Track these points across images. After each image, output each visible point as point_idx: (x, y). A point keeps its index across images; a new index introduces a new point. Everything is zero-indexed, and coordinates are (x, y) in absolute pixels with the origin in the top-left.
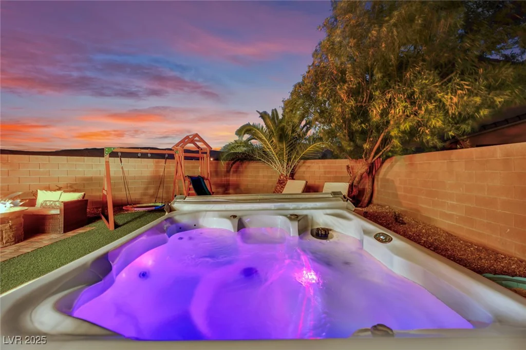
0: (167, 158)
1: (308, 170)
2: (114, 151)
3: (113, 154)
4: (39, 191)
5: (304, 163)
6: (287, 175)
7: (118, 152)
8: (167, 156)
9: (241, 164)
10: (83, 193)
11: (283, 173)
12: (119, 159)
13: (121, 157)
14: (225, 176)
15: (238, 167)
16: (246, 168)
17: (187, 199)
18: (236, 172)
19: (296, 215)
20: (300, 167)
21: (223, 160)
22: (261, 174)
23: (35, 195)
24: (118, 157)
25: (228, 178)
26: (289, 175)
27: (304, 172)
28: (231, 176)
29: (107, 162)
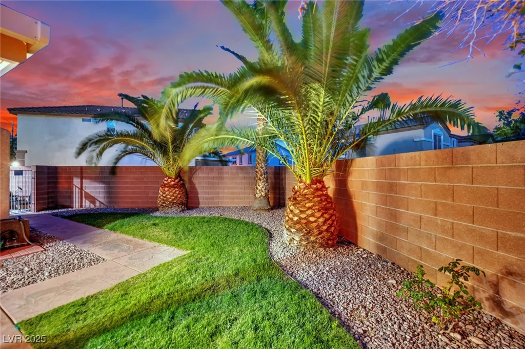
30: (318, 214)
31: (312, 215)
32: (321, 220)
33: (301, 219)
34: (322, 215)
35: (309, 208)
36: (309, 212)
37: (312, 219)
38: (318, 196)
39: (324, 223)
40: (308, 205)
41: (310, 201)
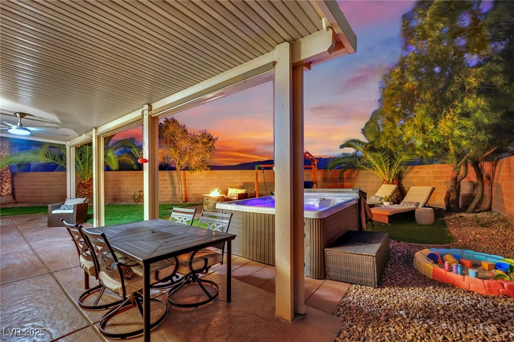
1: (416, 175)
2: (260, 166)
4: (229, 188)
5: (411, 168)
6: (389, 181)
9: (354, 171)
10: (246, 190)
11: (386, 179)
12: (262, 171)
15: (350, 174)
19: (323, 199)
20: (407, 173)
21: (331, 169)
22: (370, 180)
23: (227, 190)
24: (261, 169)
25: (342, 183)
26: (391, 180)
27: (412, 177)
29: (257, 173)
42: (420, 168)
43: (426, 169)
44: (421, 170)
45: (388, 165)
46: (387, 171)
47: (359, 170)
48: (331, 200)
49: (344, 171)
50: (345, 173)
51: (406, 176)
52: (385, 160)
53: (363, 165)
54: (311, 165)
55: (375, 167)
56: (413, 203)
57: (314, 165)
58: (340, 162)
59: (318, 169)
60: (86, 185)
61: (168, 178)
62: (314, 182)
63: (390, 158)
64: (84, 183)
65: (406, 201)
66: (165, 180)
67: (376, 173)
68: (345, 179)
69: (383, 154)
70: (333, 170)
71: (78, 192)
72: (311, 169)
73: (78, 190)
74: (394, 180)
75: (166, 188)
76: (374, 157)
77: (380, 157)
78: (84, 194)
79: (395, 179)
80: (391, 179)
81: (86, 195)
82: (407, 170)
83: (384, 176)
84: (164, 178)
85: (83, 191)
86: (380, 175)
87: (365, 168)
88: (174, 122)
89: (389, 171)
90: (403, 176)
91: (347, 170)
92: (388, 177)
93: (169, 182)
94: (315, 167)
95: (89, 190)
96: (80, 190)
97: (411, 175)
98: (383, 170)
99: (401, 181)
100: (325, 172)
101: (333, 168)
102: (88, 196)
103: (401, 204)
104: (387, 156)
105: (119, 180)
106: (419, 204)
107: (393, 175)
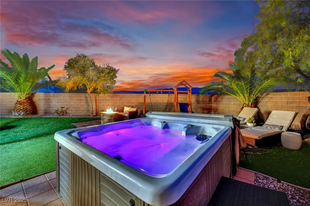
0: (170, 93)
1: (271, 100)
2: (147, 91)
3: (147, 93)
4: (125, 107)
5: (267, 95)
6: (248, 104)
7: (149, 92)
8: (169, 92)
10: (136, 109)
11: (246, 102)
12: (149, 94)
13: (150, 93)
14: (209, 104)
15: (217, 98)
16: (222, 98)
17: (153, 113)
18: (215, 101)
19: (191, 125)
20: (263, 98)
21: (202, 94)
22: (232, 103)
23: (124, 108)
24: (149, 93)
25: (211, 105)
27: (267, 101)
28: (213, 104)
29: (145, 96)
30: (29, 107)
31: (28, 107)
32: (30, 108)
33: (24, 108)
34: (30, 107)
35: (26, 105)
36: (27, 106)
37: (28, 108)
38: (28, 102)
39: (31, 108)
40: (26, 104)
41: (26, 103)
42: (274, 95)
43: (280, 95)
44: (276, 96)
45: (248, 92)
46: (247, 97)
47: (224, 95)
48: (200, 127)
49: (213, 96)
50: (213, 97)
51: (262, 100)
52: (246, 87)
53: (228, 91)
54: (187, 90)
55: (237, 93)
56: (276, 126)
57: (189, 90)
58: (209, 89)
59: (192, 94)
60: (22, 102)
61: (83, 98)
62: (189, 104)
63: (250, 86)
64: (20, 101)
65: (269, 124)
66: (82, 100)
67: (238, 98)
68: (213, 102)
69: (246, 83)
70: (203, 95)
71: (15, 107)
72: (187, 93)
73: (15, 106)
74: (252, 104)
75: (83, 105)
76: (237, 85)
77: (243, 85)
78: (20, 109)
79: (254, 103)
80: (251, 103)
81: (21, 109)
82: (263, 96)
83: (244, 100)
84: (81, 99)
85: (19, 107)
86: (241, 100)
87: (229, 94)
88: (83, 57)
89: (249, 96)
90: (260, 100)
91: (214, 95)
92: (248, 101)
93: (84, 101)
94: (190, 93)
95: (24, 106)
96: (17, 106)
97: (266, 100)
98: (244, 95)
99: (257, 105)
100: (198, 96)
101: (203, 94)
102: (22, 110)
103: (264, 126)
104: (248, 85)
105: (49, 99)
106: (283, 127)
107: (251, 100)
